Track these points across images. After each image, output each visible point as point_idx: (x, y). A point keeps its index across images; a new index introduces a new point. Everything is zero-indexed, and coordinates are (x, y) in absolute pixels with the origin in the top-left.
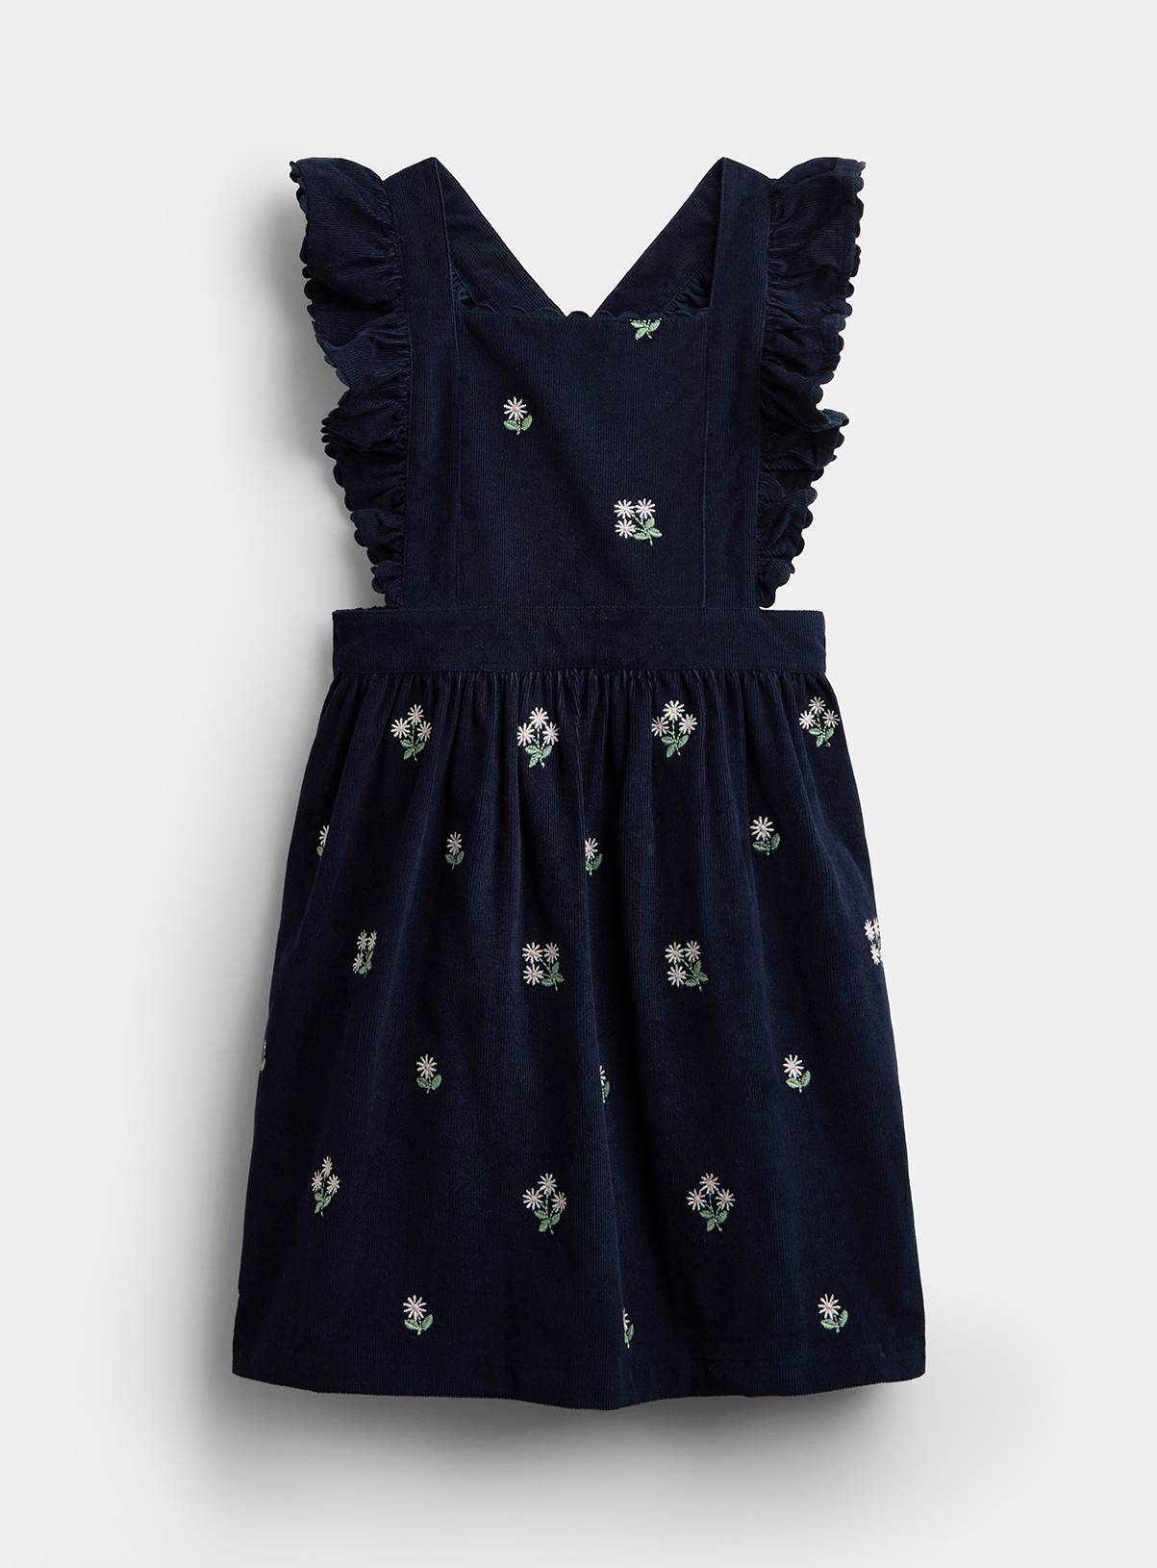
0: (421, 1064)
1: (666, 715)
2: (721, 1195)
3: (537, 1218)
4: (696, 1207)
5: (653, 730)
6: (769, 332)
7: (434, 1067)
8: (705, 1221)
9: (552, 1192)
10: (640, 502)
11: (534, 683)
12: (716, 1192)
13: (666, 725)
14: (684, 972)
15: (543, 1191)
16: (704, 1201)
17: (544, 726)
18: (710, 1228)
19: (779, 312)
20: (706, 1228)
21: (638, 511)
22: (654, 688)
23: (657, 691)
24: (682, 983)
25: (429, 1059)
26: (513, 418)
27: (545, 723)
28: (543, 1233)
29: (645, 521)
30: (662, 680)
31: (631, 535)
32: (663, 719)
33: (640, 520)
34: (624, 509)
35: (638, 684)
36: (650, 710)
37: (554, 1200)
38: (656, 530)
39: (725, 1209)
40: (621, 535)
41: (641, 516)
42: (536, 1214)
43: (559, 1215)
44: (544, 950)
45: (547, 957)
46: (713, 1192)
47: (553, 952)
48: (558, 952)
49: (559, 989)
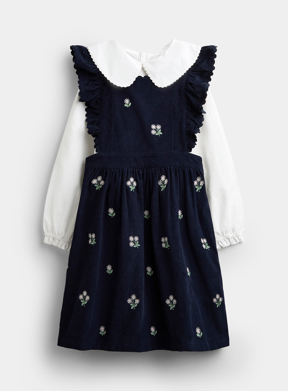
0: (108, 267)
1: (162, 179)
2: (174, 301)
3: (130, 305)
4: (168, 304)
5: (159, 184)
6: (186, 83)
7: (111, 268)
8: (170, 307)
9: (135, 299)
10: (157, 125)
11: (131, 171)
12: (173, 300)
13: (161, 182)
14: (165, 244)
15: (132, 299)
16: (170, 302)
17: (133, 182)
18: (171, 309)
19: (189, 79)
21: (157, 128)
22: (159, 172)
23: (160, 173)
24: (165, 247)
25: (110, 266)
26: (126, 104)
27: (133, 181)
28: (132, 309)
29: (158, 130)
30: (161, 170)
31: (155, 134)
32: (161, 180)
33: (157, 130)
34: (153, 127)
35: (155, 172)
36: (158, 178)
37: (135, 301)
38: (161, 133)
39: (175, 304)
40: (152, 134)
41: (157, 129)
42: (131, 304)
43: (137, 304)
44: (135, 238)
45: (135, 240)
46: (172, 300)
47: (137, 239)
48: (138, 239)
49: (138, 248)
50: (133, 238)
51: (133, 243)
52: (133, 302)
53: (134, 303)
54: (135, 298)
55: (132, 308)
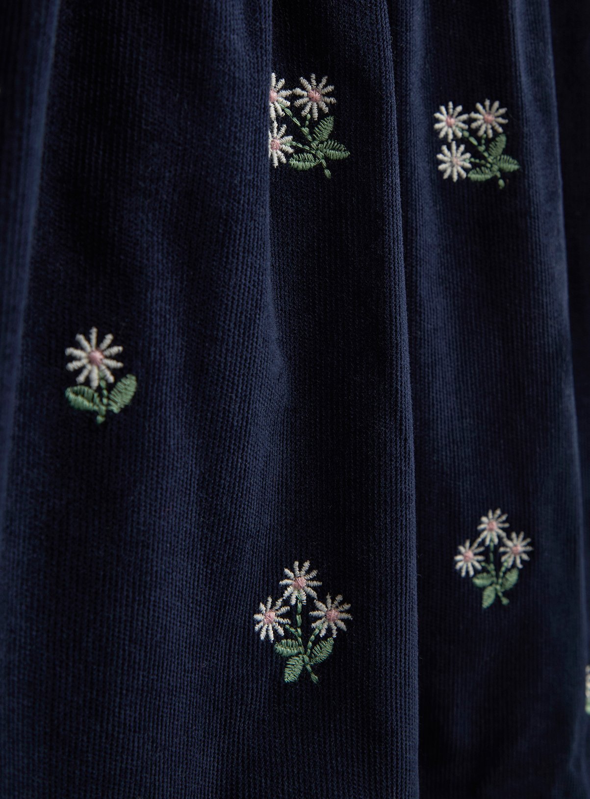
3: (279, 655)
4: (467, 572)
7: (116, 357)
8: (481, 591)
9: (309, 597)
12: (501, 539)
14: (468, 155)
15: (289, 597)
16: (481, 558)
18: (487, 602)
20: (481, 604)
24: (464, 174)
37: (315, 613)
39: (514, 565)
42: (279, 648)
43: (331, 641)
44: (298, 91)
45: (303, 107)
46: (496, 540)
47: (317, 95)
48: (328, 95)
49: (327, 173)
50: (289, 92)
51: (287, 134)
52: (294, 624)
53: (307, 631)
54: (314, 594)
55: (291, 675)
